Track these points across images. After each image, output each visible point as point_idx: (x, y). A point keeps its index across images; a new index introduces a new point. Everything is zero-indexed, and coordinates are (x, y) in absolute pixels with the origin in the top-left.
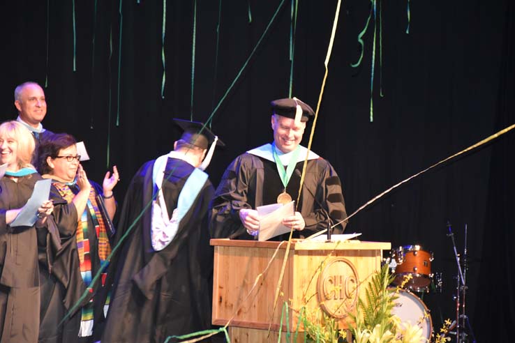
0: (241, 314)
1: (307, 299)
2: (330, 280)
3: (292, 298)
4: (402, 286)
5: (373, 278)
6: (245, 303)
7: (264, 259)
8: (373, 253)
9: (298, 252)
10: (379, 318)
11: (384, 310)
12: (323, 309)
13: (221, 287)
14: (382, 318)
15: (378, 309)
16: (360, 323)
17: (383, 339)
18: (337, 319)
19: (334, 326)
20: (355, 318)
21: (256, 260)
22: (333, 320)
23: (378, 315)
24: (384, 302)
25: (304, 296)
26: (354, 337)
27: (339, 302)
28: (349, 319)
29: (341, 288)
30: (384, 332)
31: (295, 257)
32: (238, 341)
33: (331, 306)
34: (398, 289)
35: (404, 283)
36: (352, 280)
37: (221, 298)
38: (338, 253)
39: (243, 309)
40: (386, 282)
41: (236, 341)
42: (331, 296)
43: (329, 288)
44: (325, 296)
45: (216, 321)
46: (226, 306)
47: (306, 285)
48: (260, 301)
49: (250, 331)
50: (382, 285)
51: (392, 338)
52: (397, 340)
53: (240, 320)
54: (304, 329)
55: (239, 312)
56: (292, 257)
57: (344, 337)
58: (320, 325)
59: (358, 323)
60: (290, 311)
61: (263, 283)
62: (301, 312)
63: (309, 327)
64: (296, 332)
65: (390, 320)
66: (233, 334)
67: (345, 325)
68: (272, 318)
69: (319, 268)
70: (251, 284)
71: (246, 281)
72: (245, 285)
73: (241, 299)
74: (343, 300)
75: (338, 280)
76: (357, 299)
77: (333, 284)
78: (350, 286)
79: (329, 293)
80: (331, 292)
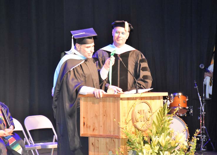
0: (95, 131)
1: (127, 122)
2: (138, 112)
3: (120, 122)
4: (174, 114)
5: (159, 110)
6: (96, 125)
7: (105, 103)
8: (159, 98)
9: (122, 99)
10: (163, 130)
11: (166, 126)
12: (135, 127)
13: (84, 118)
14: (165, 130)
15: (163, 126)
16: (154, 133)
17: (166, 140)
18: (143, 131)
19: (141, 135)
20: (151, 131)
21: (101, 104)
22: (140, 132)
23: (163, 129)
24: (165, 122)
25: (126, 120)
26: (151, 140)
27: (143, 123)
28: (148, 131)
29: (144, 116)
30: (166, 137)
31: (121, 101)
32: (94, 144)
33: (139, 125)
34: (172, 115)
35: (175, 112)
36: (149, 112)
37: (84, 123)
38: (141, 98)
39: (96, 129)
40: (166, 112)
41: (92, 144)
42: (139, 120)
43: (138, 116)
44: (136, 120)
45: (82, 134)
46: (87, 127)
47: (127, 115)
48: (104, 124)
49: (99, 139)
50: (164, 114)
51: (170, 140)
52: (172, 140)
53: (94, 133)
54: (126, 137)
55: (94, 130)
56: (119, 101)
57: (146, 140)
58: (134, 135)
59: (153, 133)
60: (119, 128)
61: (105, 114)
62: (125, 129)
63: (129, 136)
64: (122, 138)
65: (169, 131)
66: (91, 140)
67: (146, 134)
68: (110, 132)
69: (133, 106)
70: (99, 115)
71: (96, 114)
72: (96, 116)
73: (94, 123)
74: (145, 122)
75: (142, 112)
76: (152, 121)
77: (140, 114)
78: (149, 115)
79: (138, 118)
80: (139, 118)
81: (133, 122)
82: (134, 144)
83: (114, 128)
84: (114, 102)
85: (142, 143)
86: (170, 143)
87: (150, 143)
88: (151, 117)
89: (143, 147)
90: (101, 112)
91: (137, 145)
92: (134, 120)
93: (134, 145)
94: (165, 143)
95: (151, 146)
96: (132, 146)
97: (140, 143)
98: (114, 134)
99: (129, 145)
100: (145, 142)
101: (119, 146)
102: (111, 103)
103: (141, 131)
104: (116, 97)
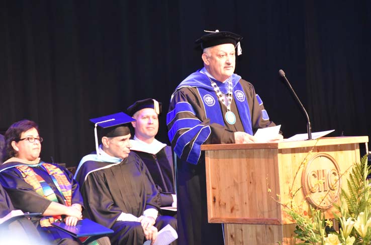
0: (234, 211)
1: (293, 194)
2: (314, 175)
3: (279, 193)
5: (353, 170)
6: (237, 201)
7: (251, 159)
8: (351, 147)
9: (281, 151)
10: (362, 206)
11: (367, 198)
12: (309, 202)
13: (213, 188)
14: (365, 206)
15: (361, 198)
16: (344, 212)
17: (367, 226)
18: (322, 210)
19: (320, 217)
20: (340, 208)
21: (244, 161)
22: (318, 211)
23: (360, 204)
24: (365, 191)
25: (290, 190)
26: (340, 226)
27: (323, 194)
28: (334, 209)
29: (325, 181)
30: (368, 219)
31: (279, 155)
32: (234, 236)
33: (316, 198)
36: (334, 173)
37: (214, 199)
38: (319, 149)
39: (236, 207)
40: (366, 173)
41: (232, 236)
42: (316, 189)
43: (313, 182)
44: (310, 190)
45: (212, 219)
46: (220, 205)
47: (291, 180)
48: (250, 198)
49: (244, 227)
50: (362, 176)
53: (233, 217)
54: (293, 221)
55: (232, 210)
56: (276, 155)
57: (330, 226)
58: (307, 217)
59: (342, 212)
60: (278, 205)
61: (252, 181)
62: (289, 206)
63: (297, 219)
64: (286, 224)
66: (229, 230)
67: (331, 215)
68: (263, 213)
69: (302, 164)
70: (241, 183)
71: (236, 181)
72: (236, 185)
73: (233, 198)
74: (327, 192)
75: (321, 174)
77: (317, 178)
78: (333, 179)
79: (313, 186)
80: (316, 185)
81: (305, 194)
82: (308, 234)
83: (270, 206)
84: (267, 157)
85: (323, 231)
87: (338, 232)
89: (325, 239)
90: (245, 176)
91: (314, 236)
92: (306, 190)
93: (308, 236)
94: (367, 231)
95: (340, 237)
96: (304, 238)
97: (318, 233)
98: (270, 216)
99: (298, 237)
100: (328, 230)
101: (280, 239)
102: (263, 160)
103: (319, 209)
104: (269, 147)
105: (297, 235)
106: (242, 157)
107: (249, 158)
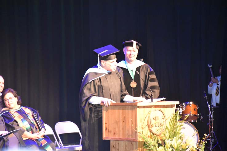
0: (115, 135)
1: (144, 127)
2: (153, 119)
3: (137, 127)
4: (185, 120)
5: (172, 117)
6: (117, 130)
7: (124, 110)
8: (172, 106)
9: (139, 107)
10: (175, 134)
11: (178, 131)
12: (151, 131)
13: (106, 123)
14: (177, 134)
15: (175, 130)
17: (177, 143)
19: (156, 138)
20: (165, 135)
21: (121, 111)
22: (155, 136)
23: (175, 133)
24: (177, 127)
25: (142, 126)
26: (165, 143)
27: (158, 128)
28: (162, 135)
29: (158, 122)
30: (178, 140)
31: (138, 109)
32: (114, 146)
34: (183, 121)
36: (163, 118)
37: (106, 128)
38: (156, 107)
39: (116, 133)
40: (178, 118)
41: (113, 146)
42: (154, 125)
43: (153, 122)
44: (151, 126)
45: (105, 138)
46: (109, 131)
47: (143, 121)
48: (123, 129)
49: (119, 142)
50: (176, 120)
51: (181, 143)
52: (183, 143)
53: (115, 137)
54: (143, 140)
55: (114, 134)
56: (136, 109)
57: (160, 143)
58: (150, 138)
59: (166, 137)
60: (136, 132)
61: (124, 120)
62: (141, 133)
63: (145, 139)
64: (139, 142)
65: (180, 135)
66: (112, 143)
67: (161, 138)
68: (129, 136)
69: (148, 113)
70: (119, 121)
71: (117, 120)
72: (116, 122)
73: (115, 128)
74: (159, 127)
75: (157, 118)
76: (166, 126)
77: (155, 120)
79: (153, 124)
80: (154, 124)
81: (149, 128)
82: (150, 146)
83: (132, 132)
84: (132, 109)
85: (157, 145)
86: (181, 145)
87: (163, 146)
88: (164, 123)
89: (158, 149)
90: (121, 118)
91: (153, 147)
92: (149, 126)
93: (149, 147)
94: (177, 146)
95: (165, 148)
96: (148, 148)
97: (154, 146)
98: (132, 137)
99: (145, 148)
100: (159, 145)
101: (136, 148)
102: (130, 111)
103: (155, 135)
104: (133, 105)
105: (145, 147)
106: (120, 109)
107: (123, 110)
